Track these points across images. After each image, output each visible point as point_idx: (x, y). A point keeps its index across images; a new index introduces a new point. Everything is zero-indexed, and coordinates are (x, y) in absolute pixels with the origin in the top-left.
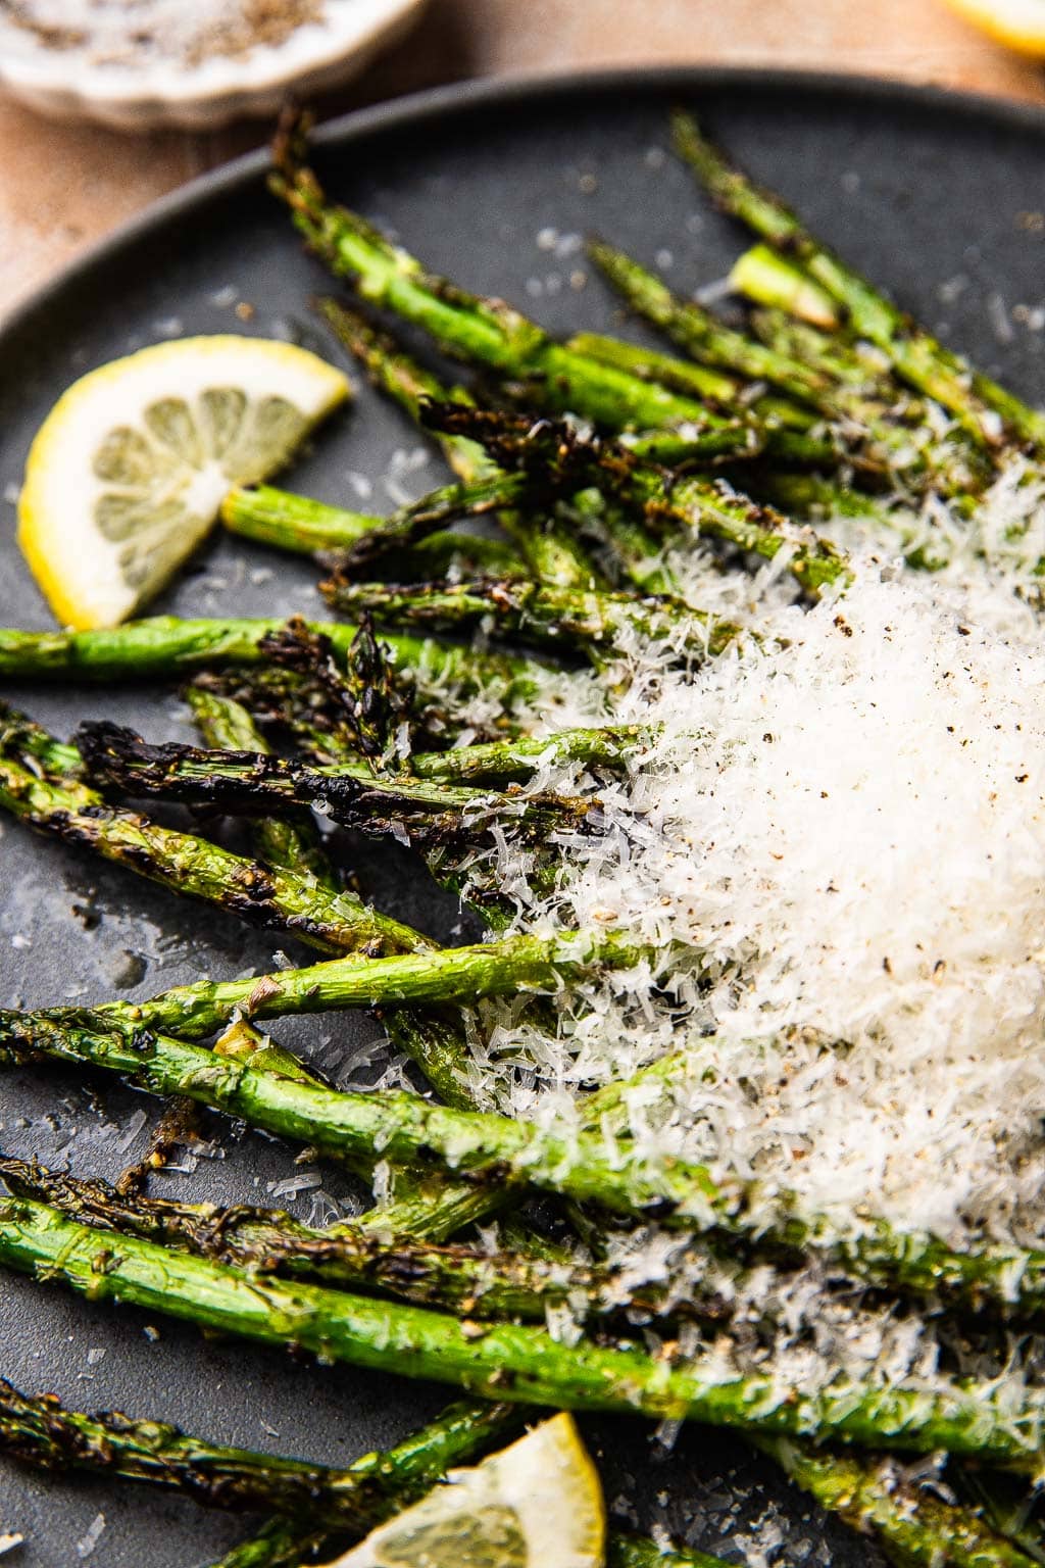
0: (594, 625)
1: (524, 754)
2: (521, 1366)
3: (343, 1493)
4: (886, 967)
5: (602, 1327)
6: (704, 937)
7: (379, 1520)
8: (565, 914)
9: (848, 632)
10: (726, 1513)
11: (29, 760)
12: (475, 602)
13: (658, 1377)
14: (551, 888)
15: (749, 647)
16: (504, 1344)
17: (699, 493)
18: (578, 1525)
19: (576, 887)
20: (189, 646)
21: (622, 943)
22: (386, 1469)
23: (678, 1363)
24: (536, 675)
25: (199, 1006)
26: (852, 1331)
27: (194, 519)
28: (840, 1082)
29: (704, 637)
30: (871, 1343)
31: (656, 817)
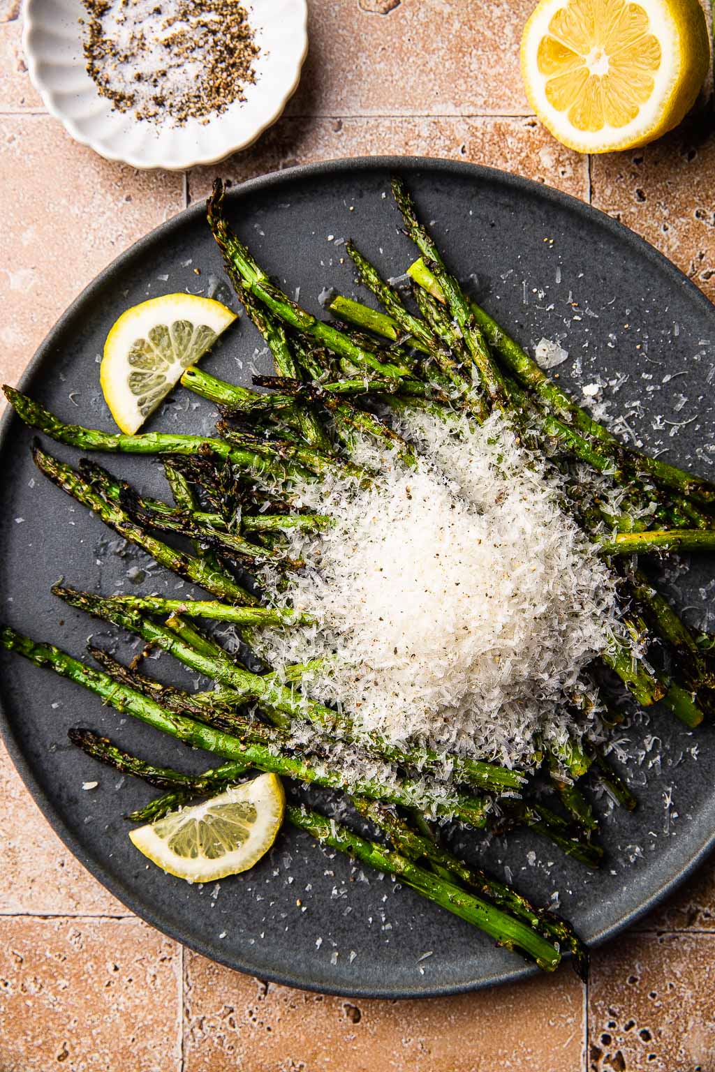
0: (317, 470)
1: (283, 526)
2: (259, 761)
3: (199, 789)
4: (396, 652)
5: (286, 752)
6: (336, 622)
7: (211, 797)
8: (289, 602)
9: (410, 498)
10: (329, 795)
11: (102, 494)
12: (272, 451)
13: (303, 770)
14: (286, 589)
15: (375, 492)
16: (253, 752)
17: (364, 418)
18: (274, 809)
19: (293, 591)
20: (165, 448)
21: (308, 618)
22: (216, 776)
23: (310, 767)
24: (297, 477)
25: (160, 608)
26: (369, 767)
27: (168, 384)
28: (376, 684)
29: (358, 482)
30: (374, 771)
31: (325, 573)
